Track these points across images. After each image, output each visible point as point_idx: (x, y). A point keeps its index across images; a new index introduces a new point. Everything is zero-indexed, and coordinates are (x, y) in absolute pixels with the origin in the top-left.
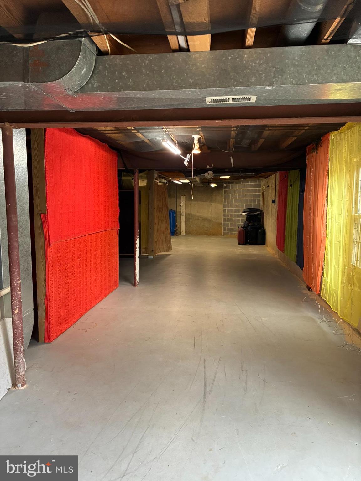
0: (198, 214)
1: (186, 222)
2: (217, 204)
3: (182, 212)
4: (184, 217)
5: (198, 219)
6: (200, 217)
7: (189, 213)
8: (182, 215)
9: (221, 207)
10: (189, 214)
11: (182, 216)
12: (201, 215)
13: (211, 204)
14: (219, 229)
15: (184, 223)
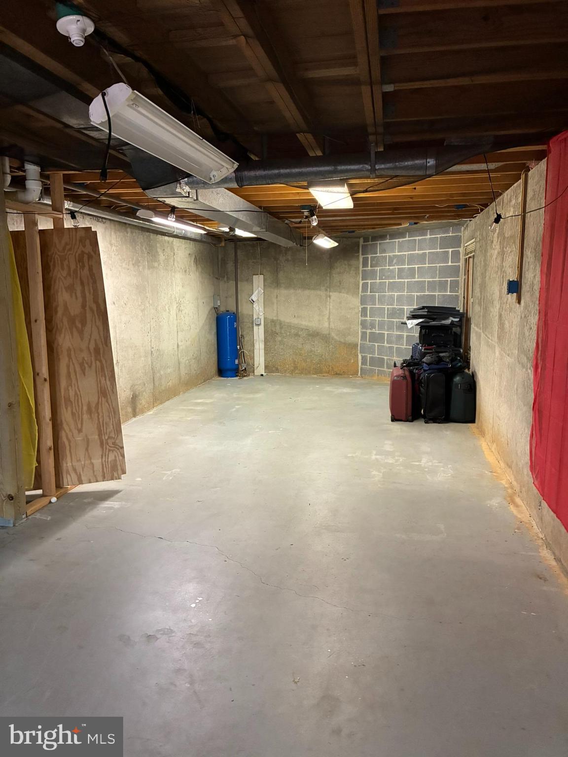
0: (295, 321)
1: (266, 341)
2: (346, 295)
3: (255, 317)
4: (262, 328)
5: (297, 335)
6: (302, 330)
7: (275, 318)
8: (256, 325)
9: (355, 302)
10: (273, 321)
11: (255, 328)
12: (304, 323)
13: (330, 297)
14: (350, 359)
15: (262, 346)
